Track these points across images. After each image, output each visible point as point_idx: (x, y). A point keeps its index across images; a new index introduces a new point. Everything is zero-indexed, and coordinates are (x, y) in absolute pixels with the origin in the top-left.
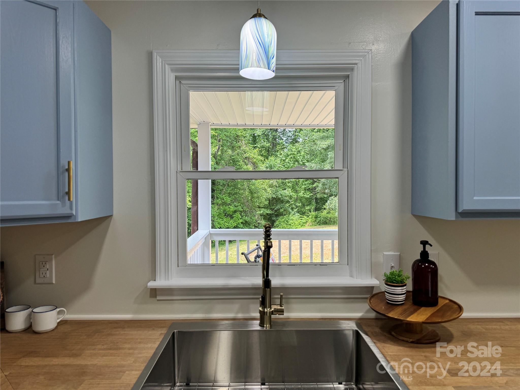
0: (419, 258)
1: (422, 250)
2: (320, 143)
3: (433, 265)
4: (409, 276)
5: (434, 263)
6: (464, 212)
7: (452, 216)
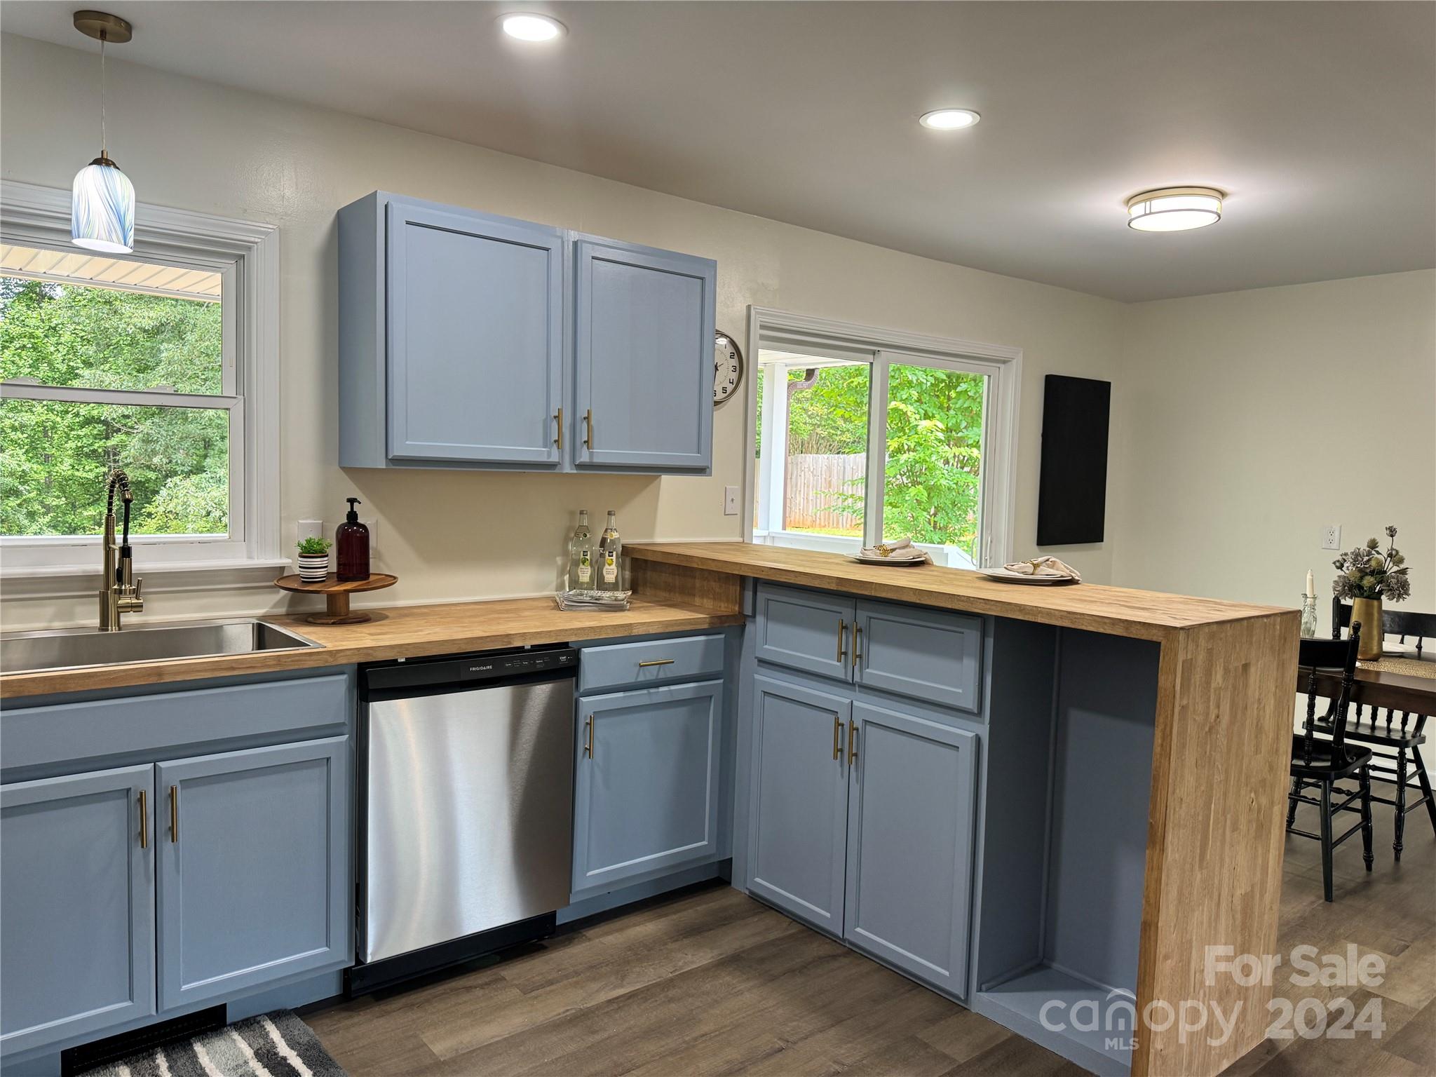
0: (345, 521)
1: (350, 510)
2: (132, 311)
3: (363, 529)
4: (332, 543)
5: (364, 527)
6: (395, 458)
7: (382, 464)
